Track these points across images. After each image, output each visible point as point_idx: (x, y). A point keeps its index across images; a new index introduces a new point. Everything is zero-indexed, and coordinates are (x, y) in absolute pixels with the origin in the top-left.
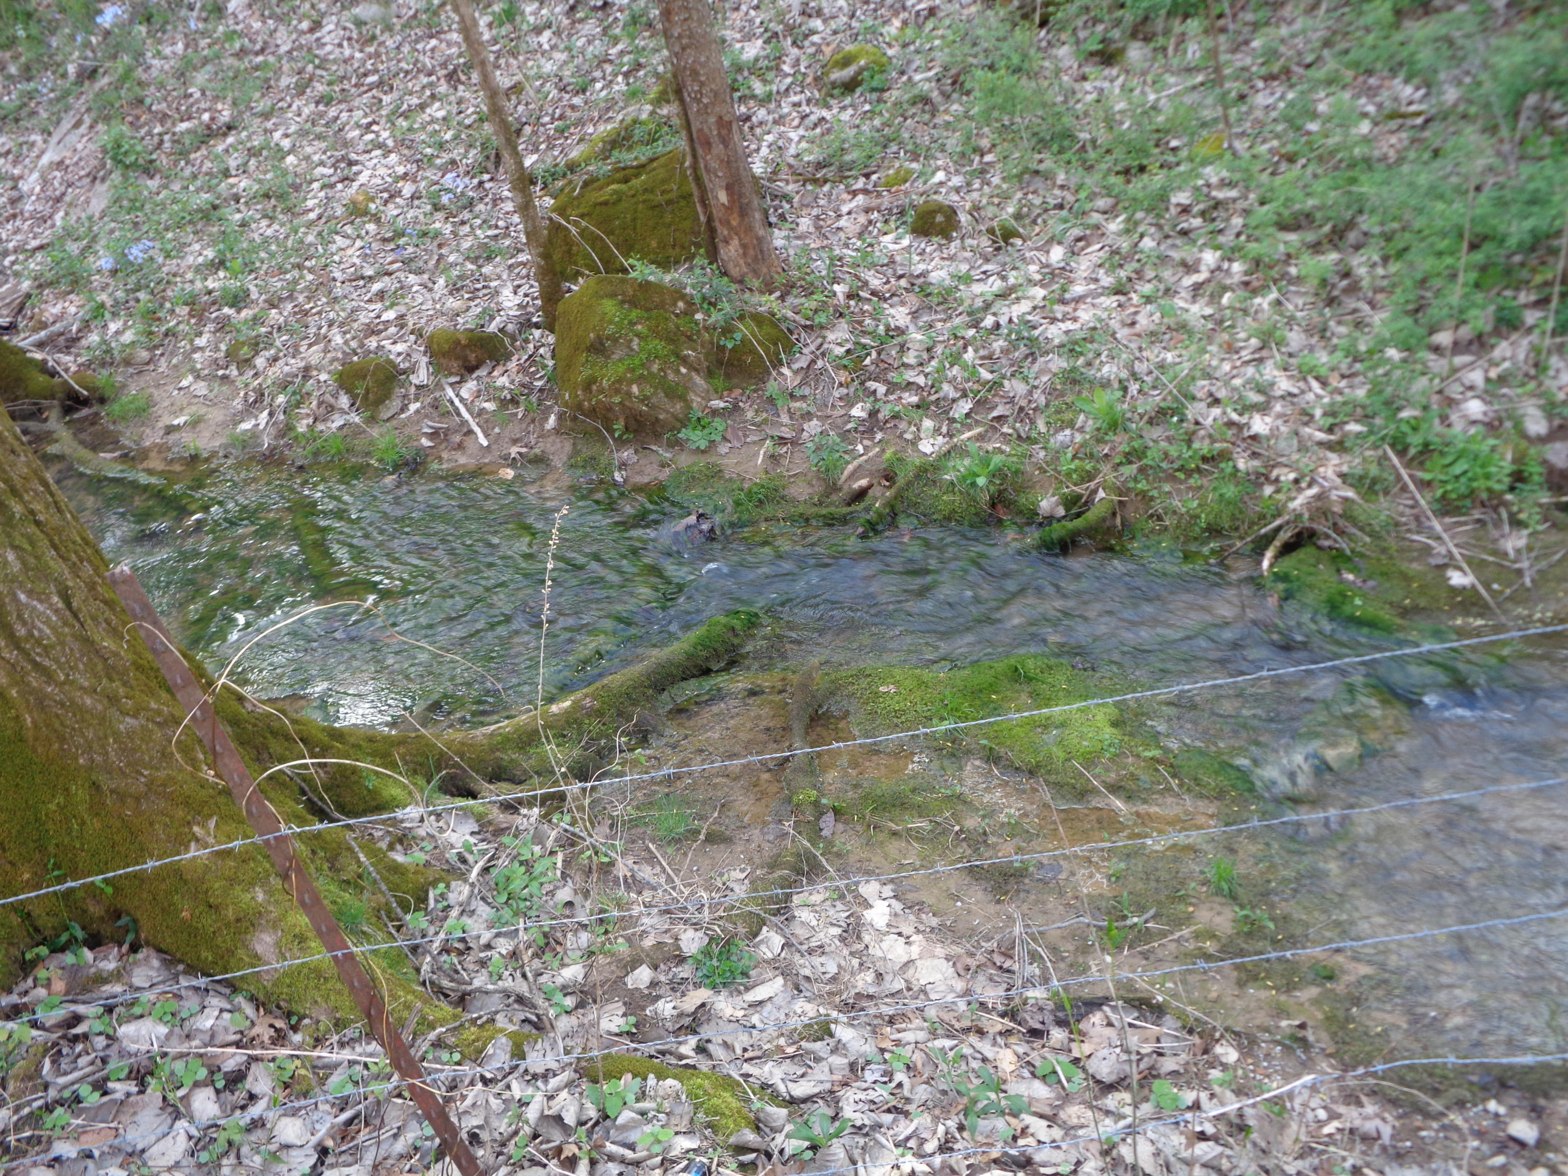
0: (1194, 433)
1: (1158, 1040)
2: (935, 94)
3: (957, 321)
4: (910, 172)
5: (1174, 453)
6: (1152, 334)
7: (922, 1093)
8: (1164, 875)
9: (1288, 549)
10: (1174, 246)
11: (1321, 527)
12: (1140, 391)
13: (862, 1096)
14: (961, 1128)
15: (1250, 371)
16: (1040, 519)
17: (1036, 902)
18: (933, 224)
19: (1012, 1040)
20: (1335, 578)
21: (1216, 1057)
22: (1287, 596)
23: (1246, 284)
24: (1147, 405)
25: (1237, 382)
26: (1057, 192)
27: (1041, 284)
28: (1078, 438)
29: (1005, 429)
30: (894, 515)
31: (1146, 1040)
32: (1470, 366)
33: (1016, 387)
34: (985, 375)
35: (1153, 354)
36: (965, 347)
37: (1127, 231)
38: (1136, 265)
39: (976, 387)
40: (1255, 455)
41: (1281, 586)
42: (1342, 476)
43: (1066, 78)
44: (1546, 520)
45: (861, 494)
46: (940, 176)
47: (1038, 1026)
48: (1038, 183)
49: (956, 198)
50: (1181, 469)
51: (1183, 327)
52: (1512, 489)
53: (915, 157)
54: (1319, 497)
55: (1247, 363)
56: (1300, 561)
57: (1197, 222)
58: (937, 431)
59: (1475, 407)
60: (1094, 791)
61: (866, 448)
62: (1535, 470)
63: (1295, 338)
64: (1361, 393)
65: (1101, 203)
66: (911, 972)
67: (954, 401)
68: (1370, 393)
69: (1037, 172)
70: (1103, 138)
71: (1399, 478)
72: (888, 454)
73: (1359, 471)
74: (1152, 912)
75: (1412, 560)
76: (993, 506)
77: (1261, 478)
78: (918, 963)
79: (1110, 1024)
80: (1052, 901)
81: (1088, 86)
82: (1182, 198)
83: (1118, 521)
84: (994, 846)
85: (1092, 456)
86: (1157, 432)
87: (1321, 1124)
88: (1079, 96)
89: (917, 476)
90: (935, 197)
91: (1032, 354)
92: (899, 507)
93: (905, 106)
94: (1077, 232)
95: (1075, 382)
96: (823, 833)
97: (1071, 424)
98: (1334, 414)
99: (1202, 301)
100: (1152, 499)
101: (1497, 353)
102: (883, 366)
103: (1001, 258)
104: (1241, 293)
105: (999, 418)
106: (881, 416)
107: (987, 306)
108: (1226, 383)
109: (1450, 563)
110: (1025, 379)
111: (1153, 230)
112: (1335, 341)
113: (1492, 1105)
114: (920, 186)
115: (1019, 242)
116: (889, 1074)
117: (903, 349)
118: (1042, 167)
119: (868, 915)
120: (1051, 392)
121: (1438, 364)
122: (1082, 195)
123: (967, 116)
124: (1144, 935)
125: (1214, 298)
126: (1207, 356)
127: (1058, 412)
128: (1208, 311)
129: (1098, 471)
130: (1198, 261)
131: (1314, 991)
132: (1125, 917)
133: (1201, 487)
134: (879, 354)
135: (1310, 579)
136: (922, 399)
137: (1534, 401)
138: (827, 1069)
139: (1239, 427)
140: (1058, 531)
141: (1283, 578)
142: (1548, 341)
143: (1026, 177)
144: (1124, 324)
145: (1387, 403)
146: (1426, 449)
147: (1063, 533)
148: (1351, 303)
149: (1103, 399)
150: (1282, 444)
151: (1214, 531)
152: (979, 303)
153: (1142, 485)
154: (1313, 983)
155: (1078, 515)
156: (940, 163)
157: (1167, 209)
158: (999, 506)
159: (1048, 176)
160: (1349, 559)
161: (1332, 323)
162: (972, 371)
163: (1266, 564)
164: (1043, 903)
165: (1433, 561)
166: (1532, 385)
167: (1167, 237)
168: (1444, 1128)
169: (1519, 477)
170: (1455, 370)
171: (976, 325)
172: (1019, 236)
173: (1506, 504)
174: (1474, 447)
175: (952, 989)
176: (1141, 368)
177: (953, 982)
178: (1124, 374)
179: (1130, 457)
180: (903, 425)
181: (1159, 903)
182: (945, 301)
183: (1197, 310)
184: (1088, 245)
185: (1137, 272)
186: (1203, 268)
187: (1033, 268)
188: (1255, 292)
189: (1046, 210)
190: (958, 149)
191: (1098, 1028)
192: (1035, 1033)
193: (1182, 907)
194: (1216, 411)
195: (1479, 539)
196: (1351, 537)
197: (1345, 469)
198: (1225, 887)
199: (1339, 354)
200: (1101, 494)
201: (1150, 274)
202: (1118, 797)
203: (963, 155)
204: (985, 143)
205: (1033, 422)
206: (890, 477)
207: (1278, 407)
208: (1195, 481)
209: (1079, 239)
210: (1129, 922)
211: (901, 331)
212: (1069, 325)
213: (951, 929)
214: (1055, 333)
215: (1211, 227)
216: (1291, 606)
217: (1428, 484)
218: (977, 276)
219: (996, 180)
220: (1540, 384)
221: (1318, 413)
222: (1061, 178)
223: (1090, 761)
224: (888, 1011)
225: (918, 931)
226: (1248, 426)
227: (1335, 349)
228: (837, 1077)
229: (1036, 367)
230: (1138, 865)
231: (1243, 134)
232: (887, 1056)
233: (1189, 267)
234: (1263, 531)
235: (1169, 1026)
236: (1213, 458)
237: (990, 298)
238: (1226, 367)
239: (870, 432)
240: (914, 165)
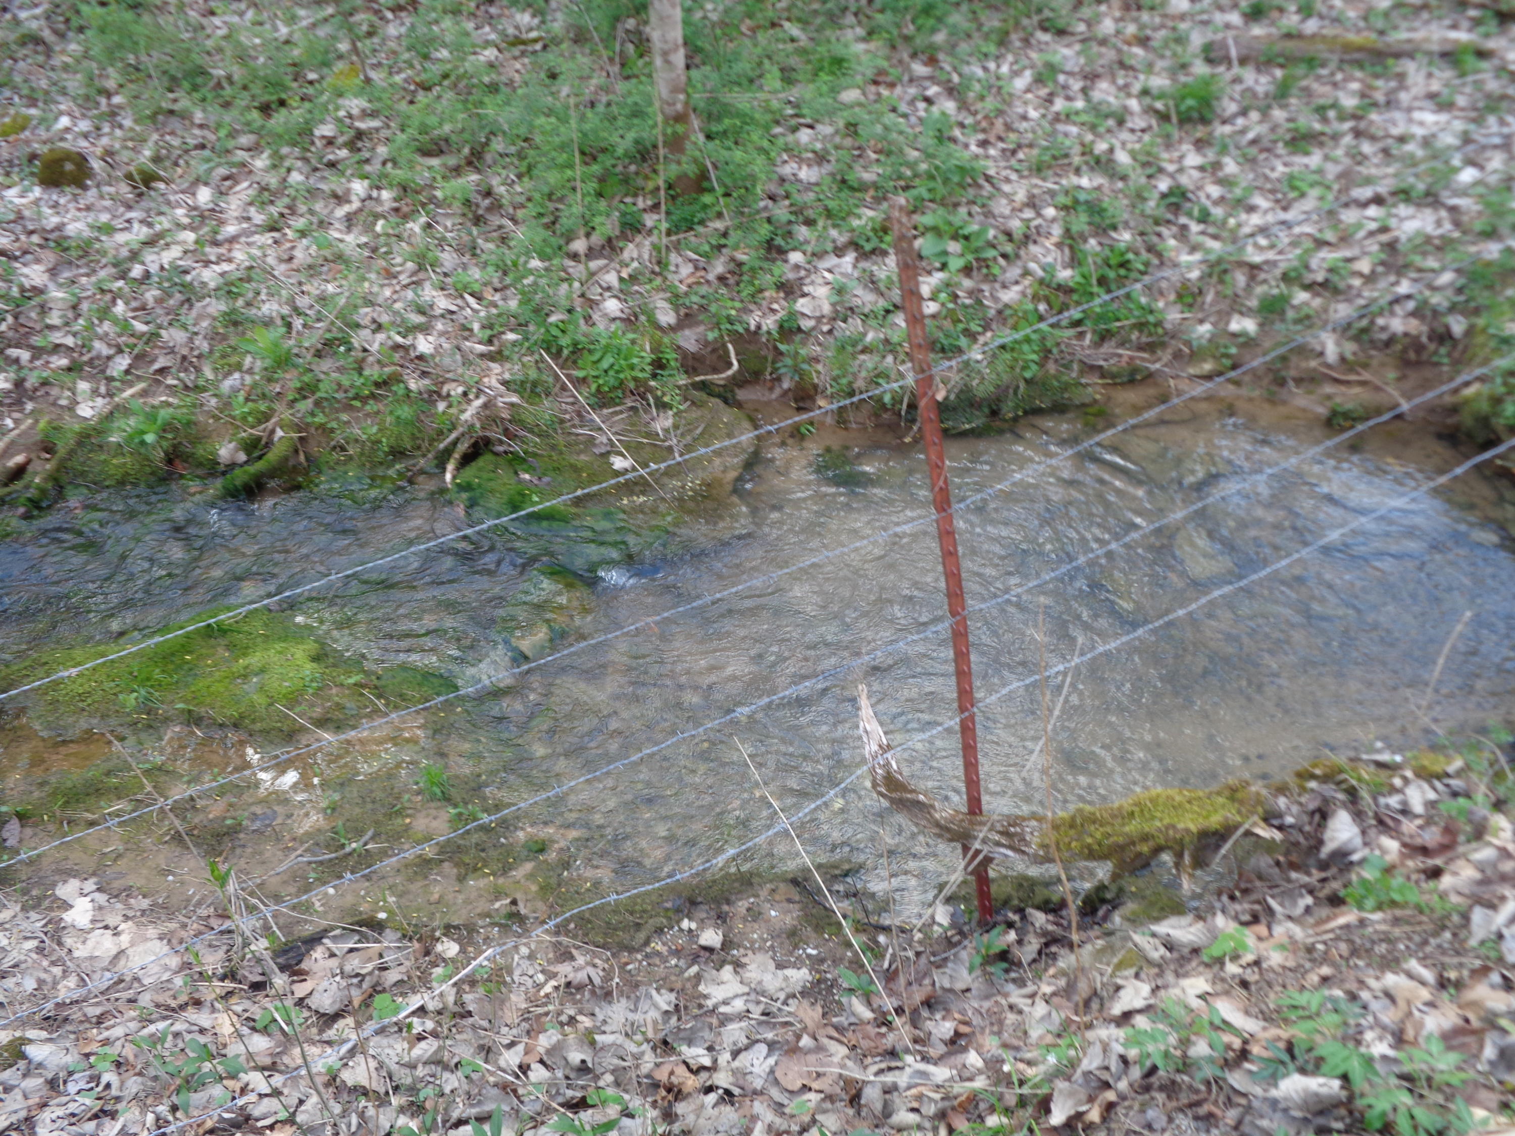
0: (364, 360)
1: (381, 956)
2: (47, 34)
3: (102, 274)
4: (28, 119)
5: (346, 383)
6: (310, 267)
7: (134, 1085)
8: (379, 795)
9: (467, 459)
10: (324, 178)
11: (495, 434)
12: (305, 326)
13: (60, 1112)
14: (174, 1109)
15: (410, 294)
16: (222, 468)
17: (254, 853)
18: (62, 173)
19: (234, 1000)
20: (513, 481)
21: (438, 956)
22: (472, 504)
23: (397, 210)
24: (312, 340)
25: (398, 306)
26: (197, 132)
27: (192, 228)
28: (248, 379)
29: (170, 381)
30: (60, 489)
31: (370, 960)
32: (604, 269)
33: (175, 336)
34: (140, 327)
35: (313, 288)
36: (114, 301)
37: (275, 166)
38: (286, 200)
39: (132, 340)
40: (424, 374)
41: (465, 495)
42: (505, 383)
43: (192, 13)
44: (686, 399)
45: (19, 472)
46: (64, 121)
47: (259, 978)
48: (175, 123)
49: (83, 143)
50: (356, 397)
51: (340, 257)
52: (654, 376)
53: (32, 102)
54: (485, 406)
55: (406, 286)
56: (480, 469)
57: (343, 153)
58: (95, 392)
59: (612, 306)
60: (303, 729)
61: (17, 421)
62: (671, 355)
63: (448, 258)
64: (513, 304)
65: (245, 140)
66: (122, 962)
67: (109, 358)
68: (521, 303)
69: (172, 112)
70: (238, 73)
71: (557, 377)
72: (42, 424)
73: (519, 377)
74: (370, 833)
75: (579, 453)
76: (170, 461)
77: (434, 395)
78: (130, 952)
79: (332, 955)
80: (269, 848)
81: (217, 21)
82: (326, 130)
83: (302, 458)
84: (204, 809)
85: (264, 396)
86: (326, 365)
87: (539, 986)
88: (209, 31)
89: (80, 444)
90: (62, 144)
91: (188, 300)
92: (64, 479)
93: (14, 47)
94: (222, 171)
95: (236, 324)
96: (8, 844)
97: (238, 367)
98: (491, 327)
99: (356, 230)
100: (332, 430)
101: (626, 255)
102: (23, 330)
103: (144, 204)
104: (394, 219)
105: (162, 371)
106: (28, 385)
107: (135, 256)
108: (389, 307)
109: (612, 450)
110: (184, 327)
111: (299, 164)
112: (484, 257)
113: (686, 924)
114: (43, 133)
115: (162, 186)
116: (96, 1079)
117: (44, 309)
118: (175, 107)
119: (68, 917)
120: (214, 337)
121: (577, 270)
122: (222, 133)
123: (86, 56)
124: (365, 859)
125: (369, 228)
126: (366, 285)
127: (223, 357)
128: (364, 239)
129: (273, 411)
130: (348, 190)
131: (529, 866)
132: (343, 846)
133: (378, 412)
134: (16, 318)
135: (492, 484)
136: (73, 361)
137: (662, 295)
138: (19, 1097)
139: (405, 348)
140: (240, 477)
141: (466, 487)
142: (665, 240)
143: (160, 118)
144: (281, 261)
145: (537, 311)
146: (577, 350)
147: (246, 478)
148: (495, 220)
149: (264, 339)
150: (447, 361)
151: (398, 453)
152: (124, 252)
153: (320, 419)
154: (528, 859)
155: (260, 458)
156: (62, 107)
157: (313, 143)
158: (177, 462)
159: (185, 116)
160: (524, 460)
161: (480, 241)
162: (124, 326)
163: (448, 477)
164: (261, 853)
165: (597, 451)
166: (658, 281)
167: (316, 169)
168: (647, 956)
169: (659, 364)
170: (593, 274)
171: (123, 275)
172: (161, 179)
173: (650, 390)
174: (616, 342)
175: (166, 968)
176: (303, 302)
177: (167, 961)
178: (286, 310)
179: (304, 391)
180: (55, 391)
181: (377, 822)
182: (86, 253)
183: (352, 241)
184: (237, 183)
185: (289, 207)
186: (354, 198)
187: (180, 212)
188: (406, 217)
189: (186, 151)
190: (81, 92)
191: (321, 962)
192: (257, 987)
193: (399, 821)
194: (380, 337)
195: (633, 425)
196: (522, 440)
197: (507, 376)
198: (437, 790)
199: (490, 269)
200: (279, 433)
201: (302, 208)
202: (327, 730)
203: (87, 98)
204: (111, 84)
205: (198, 370)
206: (49, 448)
207: (440, 326)
208: (372, 406)
209: (226, 179)
210: (348, 849)
211: (38, 291)
212: (225, 267)
213: (164, 907)
214: (209, 276)
215: (357, 157)
216: (478, 512)
217: (584, 380)
218: (119, 224)
219: (128, 123)
220: (665, 279)
221: (476, 327)
222: (199, 116)
223: (293, 700)
224: (93, 1011)
225: (126, 918)
226: (414, 346)
227: (486, 264)
228: (34, 1100)
229: (194, 313)
230: (353, 792)
231: (380, 64)
232: (92, 1059)
233: (340, 199)
234: (442, 446)
235: (390, 939)
236: (385, 383)
237: (136, 246)
238: (387, 292)
239: (18, 404)
240: (33, 111)
